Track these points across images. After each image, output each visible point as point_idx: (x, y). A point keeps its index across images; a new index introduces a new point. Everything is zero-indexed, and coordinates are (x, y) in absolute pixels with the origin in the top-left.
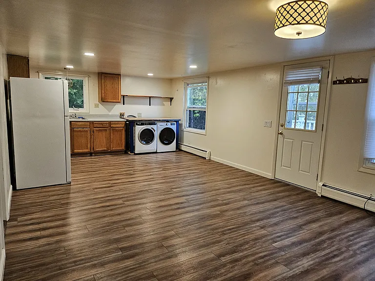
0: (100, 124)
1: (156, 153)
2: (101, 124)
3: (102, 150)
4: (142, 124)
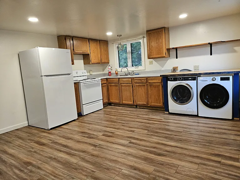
0: (138, 80)
1: (197, 116)
2: (140, 80)
3: (142, 104)
4: (175, 80)
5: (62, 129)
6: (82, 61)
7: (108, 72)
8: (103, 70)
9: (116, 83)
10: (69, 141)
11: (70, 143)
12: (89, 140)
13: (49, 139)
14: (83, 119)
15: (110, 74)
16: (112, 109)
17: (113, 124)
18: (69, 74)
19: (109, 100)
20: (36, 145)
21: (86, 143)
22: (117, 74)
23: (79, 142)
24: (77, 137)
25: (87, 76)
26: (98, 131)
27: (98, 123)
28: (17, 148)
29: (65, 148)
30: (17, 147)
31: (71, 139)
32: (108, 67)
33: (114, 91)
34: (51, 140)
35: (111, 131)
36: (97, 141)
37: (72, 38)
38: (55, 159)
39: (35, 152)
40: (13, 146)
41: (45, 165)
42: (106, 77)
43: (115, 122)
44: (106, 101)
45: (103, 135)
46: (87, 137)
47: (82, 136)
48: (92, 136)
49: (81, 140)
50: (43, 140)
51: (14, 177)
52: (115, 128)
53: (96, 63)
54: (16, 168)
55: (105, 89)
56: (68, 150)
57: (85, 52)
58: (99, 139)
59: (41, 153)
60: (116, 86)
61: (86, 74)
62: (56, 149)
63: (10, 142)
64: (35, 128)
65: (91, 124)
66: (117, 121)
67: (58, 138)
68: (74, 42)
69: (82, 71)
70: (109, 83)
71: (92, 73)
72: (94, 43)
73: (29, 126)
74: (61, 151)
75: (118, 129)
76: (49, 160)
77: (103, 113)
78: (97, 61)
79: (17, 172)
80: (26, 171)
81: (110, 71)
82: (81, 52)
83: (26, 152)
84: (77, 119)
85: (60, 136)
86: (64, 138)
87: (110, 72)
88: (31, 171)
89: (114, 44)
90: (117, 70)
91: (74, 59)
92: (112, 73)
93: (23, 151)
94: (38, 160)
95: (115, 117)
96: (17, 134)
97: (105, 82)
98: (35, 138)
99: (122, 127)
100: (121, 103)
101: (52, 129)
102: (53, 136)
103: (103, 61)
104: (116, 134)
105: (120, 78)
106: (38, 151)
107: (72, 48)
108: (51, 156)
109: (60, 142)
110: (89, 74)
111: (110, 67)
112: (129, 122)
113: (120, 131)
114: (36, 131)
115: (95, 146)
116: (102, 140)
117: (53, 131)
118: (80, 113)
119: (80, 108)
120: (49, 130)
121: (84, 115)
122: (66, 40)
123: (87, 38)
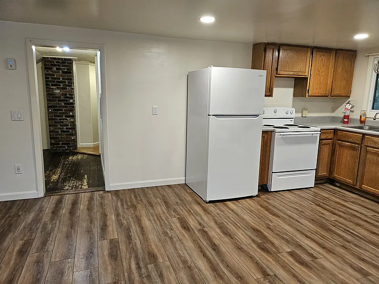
5: (225, 208)
6: (292, 90)
7: (342, 115)
8: (333, 110)
9: (355, 143)
10: (226, 239)
11: (226, 246)
12: (259, 255)
13: (198, 221)
14: (267, 198)
15: (346, 120)
16: (334, 193)
17: (324, 233)
18: (257, 116)
19: (331, 171)
20: (179, 225)
21: (251, 257)
22: (362, 122)
23: (240, 249)
24: (242, 237)
25: (296, 119)
26: (283, 238)
27: (292, 218)
28: (154, 220)
29: (213, 252)
30: (156, 218)
31: (230, 235)
32: (345, 104)
33: (346, 157)
34: (200, 224)
35: (312, 252)
36: (274, 263)
37: (279, 46)
38: (189, 267)
39: (171, 238)
40: (152, 214)
41: (171, 273)
42: (333, 127)
43: (328, 230)
44: (324, 173)
45: (291, 254)
46: (259, 246)
47: (250, 237)
48: (268, 246)
49: (244, 247)
50: (191, 220)
51: (126, 274)
52: (324, 248)
53: (319, 95)
54: (137, 257)
55: (327, 150)
56: (216, 258)
57: (300, 74)
58: (278, 261)
59: (178, 246)
60: (354, 149)
61: (294, 115)
62: (200, 247)
63: (152, 206)
64: (191, 191)
65: (277, 216)
66: (333, 228)
67: (212, 224)
68: (281, 54)
69: (286, 109)
70: (339, 140)
71: (307, 114)
72: (323, 56)
73: (185, 186)
74: (205, 255)
75: (329, 251)
76: (181, 265)
77: (311, 197)
78: (322, 92)
79: (133, 266)
80: (143, 271)
81: (348, 113)
82: (292, 73)
83: (161, 233)
84: (257, 196)
85: (216, 222)
86: (220, 228)
87: (345, 117)
88: (149, 277)
89: (371, 59)
90: (365, 114)
91: (274, 86)
92: (351, 119)
93: (159, 228)
94: (167, 258)
95: (333, 218)
96: (165, 194)
97: (331, 136)
98: (182, 211)
99: (342, 251)
100: (357, 187)
101: (211, 202)
102: (207, 217)
103: (336, 92)
104: (319, 264)
105: (367, 135)
106: (175, 239)
107: (275, 66)
108: (188, 258)
109: (212, 234)
110: (299, 115)
111: (348, 107)
112: (363, 244)
113: (333, 260)
114: (189, 198)
115: (265, 274)
116: (284, 266)
117: (211, 207)
118: (266, 185)
119: (266, 176)
120: (207, 203)
121: (271, 192)
122: (265, 51)
123: (308, 47)
